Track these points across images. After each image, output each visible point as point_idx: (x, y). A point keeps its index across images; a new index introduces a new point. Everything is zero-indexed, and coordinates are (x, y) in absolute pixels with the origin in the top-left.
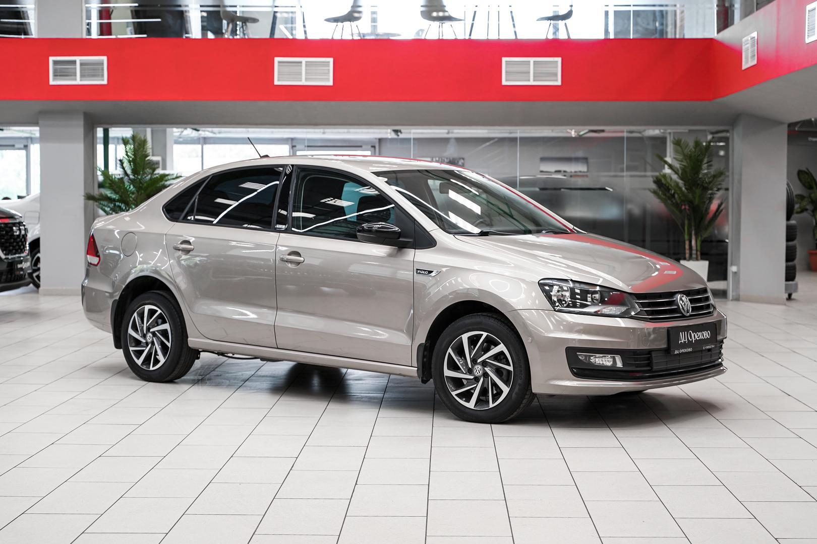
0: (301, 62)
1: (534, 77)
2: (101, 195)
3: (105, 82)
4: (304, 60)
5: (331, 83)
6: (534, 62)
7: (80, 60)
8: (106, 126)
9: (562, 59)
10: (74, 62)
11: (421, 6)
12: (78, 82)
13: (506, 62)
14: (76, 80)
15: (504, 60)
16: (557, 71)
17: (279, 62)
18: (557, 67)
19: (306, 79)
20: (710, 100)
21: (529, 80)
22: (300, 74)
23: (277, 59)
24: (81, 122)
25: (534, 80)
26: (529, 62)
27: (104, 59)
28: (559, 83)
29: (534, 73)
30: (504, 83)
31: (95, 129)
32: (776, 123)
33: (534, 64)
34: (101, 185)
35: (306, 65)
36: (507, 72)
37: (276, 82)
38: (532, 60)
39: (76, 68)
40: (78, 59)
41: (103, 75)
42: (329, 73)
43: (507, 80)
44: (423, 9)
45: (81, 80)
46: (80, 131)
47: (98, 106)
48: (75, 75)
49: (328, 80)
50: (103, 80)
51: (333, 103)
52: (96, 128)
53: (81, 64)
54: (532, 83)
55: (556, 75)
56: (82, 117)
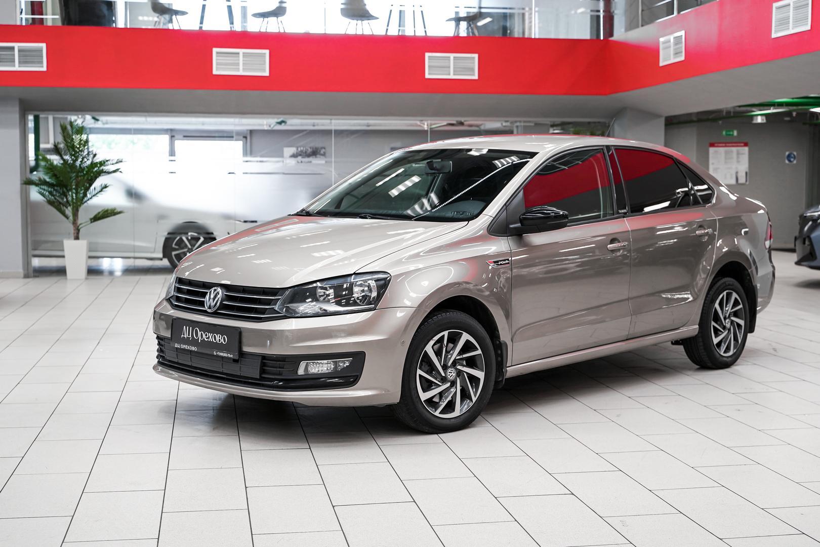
0: (238, 53)
1: (454, 71)
2: (40, 179)
3: (44, 69)
4: (241, 51)
5: (267, 74)
6: (454, 57)
7: (18, 47)
8: (37, 113)
9: (479, 56)
10: (12, 48)
11: (342, 4)
12: (17, 68)
13: (429, 57)
14: (14, 66)
15: (427, 55)
16: (474, 66)
17: (217, 53)
18: (474, 63)
19: (244, 69)
20: (605, 94)
21: (449, 74)
22: (238, 64)
23: (215, 50)
24: (17, 109)
25: (454, 74)
26: (449, 57)
27: (44, 45)
28: (476, 77)
29: (454, 68)
30: (427, 76)
31: (26, 116)
32: (656, 116)
33: (454, 60)
34: (33, 170)
35: (244, 56)
36: (429, 66)
37: (215, 72)
38: (452, 56)
39: (14, 55)
40: (17, 45)
41: (42, 62)
42: (265, 64)
43: (429, 74)
44: (343, 6)
45: (19, 66)
46: (16, 116)
47: (33, 93)
48: (14, 61)
49: (264, 71)
50: (43, 67)
51: (268, 93)
52: (28, 115)
53: (20, 51)
54: (452, 77)
55: (473, 70)
56: (17, 103)
